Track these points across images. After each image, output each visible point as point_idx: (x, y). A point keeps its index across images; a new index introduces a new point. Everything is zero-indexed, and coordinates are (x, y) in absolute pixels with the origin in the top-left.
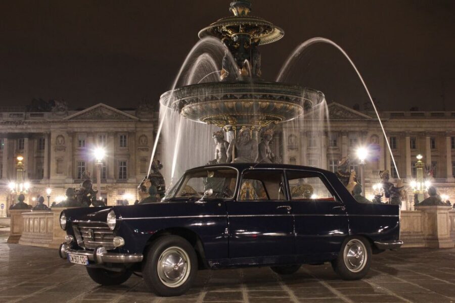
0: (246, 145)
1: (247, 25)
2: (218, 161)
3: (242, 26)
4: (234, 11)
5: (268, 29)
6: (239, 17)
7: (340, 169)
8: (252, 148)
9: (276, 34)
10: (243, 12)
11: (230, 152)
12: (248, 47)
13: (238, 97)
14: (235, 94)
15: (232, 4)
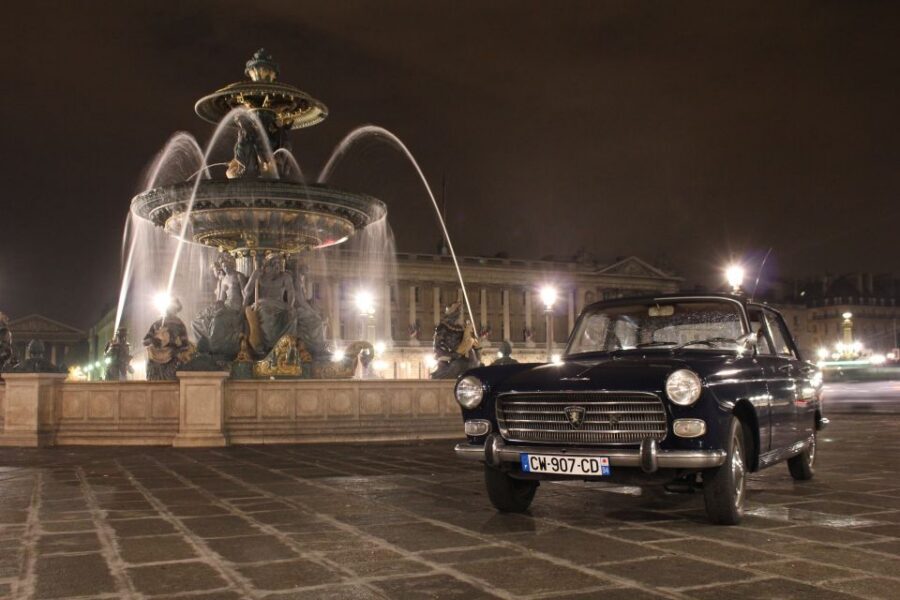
0: (274, 279)
1: (279, 96)
2: (227, 303)
3: (271, 97)
4: (254, 75)
5: (304, 105)
6: (260, 82)
7: (447, 319)
8: (284, 284)
9: (313, 116)
10: (268, 77)
11: (251, 289)
12: (275, 130)
13: (278, 204)
14: (274, 200)
15: (250, 63)
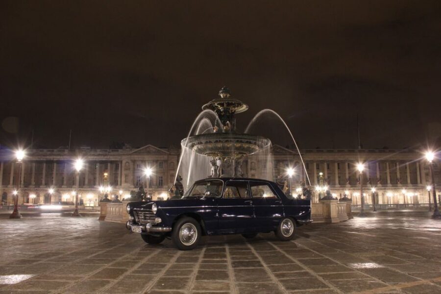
0: (228, 167)
2: (213, 176)
3: (226, 103)
4: (222, 96)
5: (240, 105)
7: (278, 181)
8: (231, 169)
9: (244, 108)
10: (226, 96)
11: (219, 171)
12: (229, 114)
13: (224, 141)
15: (221, 91)
